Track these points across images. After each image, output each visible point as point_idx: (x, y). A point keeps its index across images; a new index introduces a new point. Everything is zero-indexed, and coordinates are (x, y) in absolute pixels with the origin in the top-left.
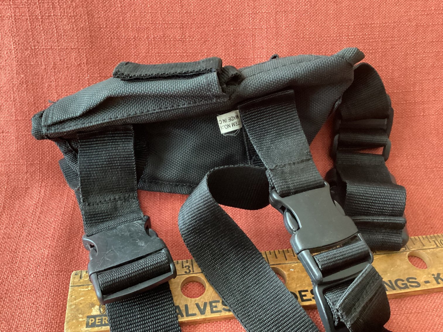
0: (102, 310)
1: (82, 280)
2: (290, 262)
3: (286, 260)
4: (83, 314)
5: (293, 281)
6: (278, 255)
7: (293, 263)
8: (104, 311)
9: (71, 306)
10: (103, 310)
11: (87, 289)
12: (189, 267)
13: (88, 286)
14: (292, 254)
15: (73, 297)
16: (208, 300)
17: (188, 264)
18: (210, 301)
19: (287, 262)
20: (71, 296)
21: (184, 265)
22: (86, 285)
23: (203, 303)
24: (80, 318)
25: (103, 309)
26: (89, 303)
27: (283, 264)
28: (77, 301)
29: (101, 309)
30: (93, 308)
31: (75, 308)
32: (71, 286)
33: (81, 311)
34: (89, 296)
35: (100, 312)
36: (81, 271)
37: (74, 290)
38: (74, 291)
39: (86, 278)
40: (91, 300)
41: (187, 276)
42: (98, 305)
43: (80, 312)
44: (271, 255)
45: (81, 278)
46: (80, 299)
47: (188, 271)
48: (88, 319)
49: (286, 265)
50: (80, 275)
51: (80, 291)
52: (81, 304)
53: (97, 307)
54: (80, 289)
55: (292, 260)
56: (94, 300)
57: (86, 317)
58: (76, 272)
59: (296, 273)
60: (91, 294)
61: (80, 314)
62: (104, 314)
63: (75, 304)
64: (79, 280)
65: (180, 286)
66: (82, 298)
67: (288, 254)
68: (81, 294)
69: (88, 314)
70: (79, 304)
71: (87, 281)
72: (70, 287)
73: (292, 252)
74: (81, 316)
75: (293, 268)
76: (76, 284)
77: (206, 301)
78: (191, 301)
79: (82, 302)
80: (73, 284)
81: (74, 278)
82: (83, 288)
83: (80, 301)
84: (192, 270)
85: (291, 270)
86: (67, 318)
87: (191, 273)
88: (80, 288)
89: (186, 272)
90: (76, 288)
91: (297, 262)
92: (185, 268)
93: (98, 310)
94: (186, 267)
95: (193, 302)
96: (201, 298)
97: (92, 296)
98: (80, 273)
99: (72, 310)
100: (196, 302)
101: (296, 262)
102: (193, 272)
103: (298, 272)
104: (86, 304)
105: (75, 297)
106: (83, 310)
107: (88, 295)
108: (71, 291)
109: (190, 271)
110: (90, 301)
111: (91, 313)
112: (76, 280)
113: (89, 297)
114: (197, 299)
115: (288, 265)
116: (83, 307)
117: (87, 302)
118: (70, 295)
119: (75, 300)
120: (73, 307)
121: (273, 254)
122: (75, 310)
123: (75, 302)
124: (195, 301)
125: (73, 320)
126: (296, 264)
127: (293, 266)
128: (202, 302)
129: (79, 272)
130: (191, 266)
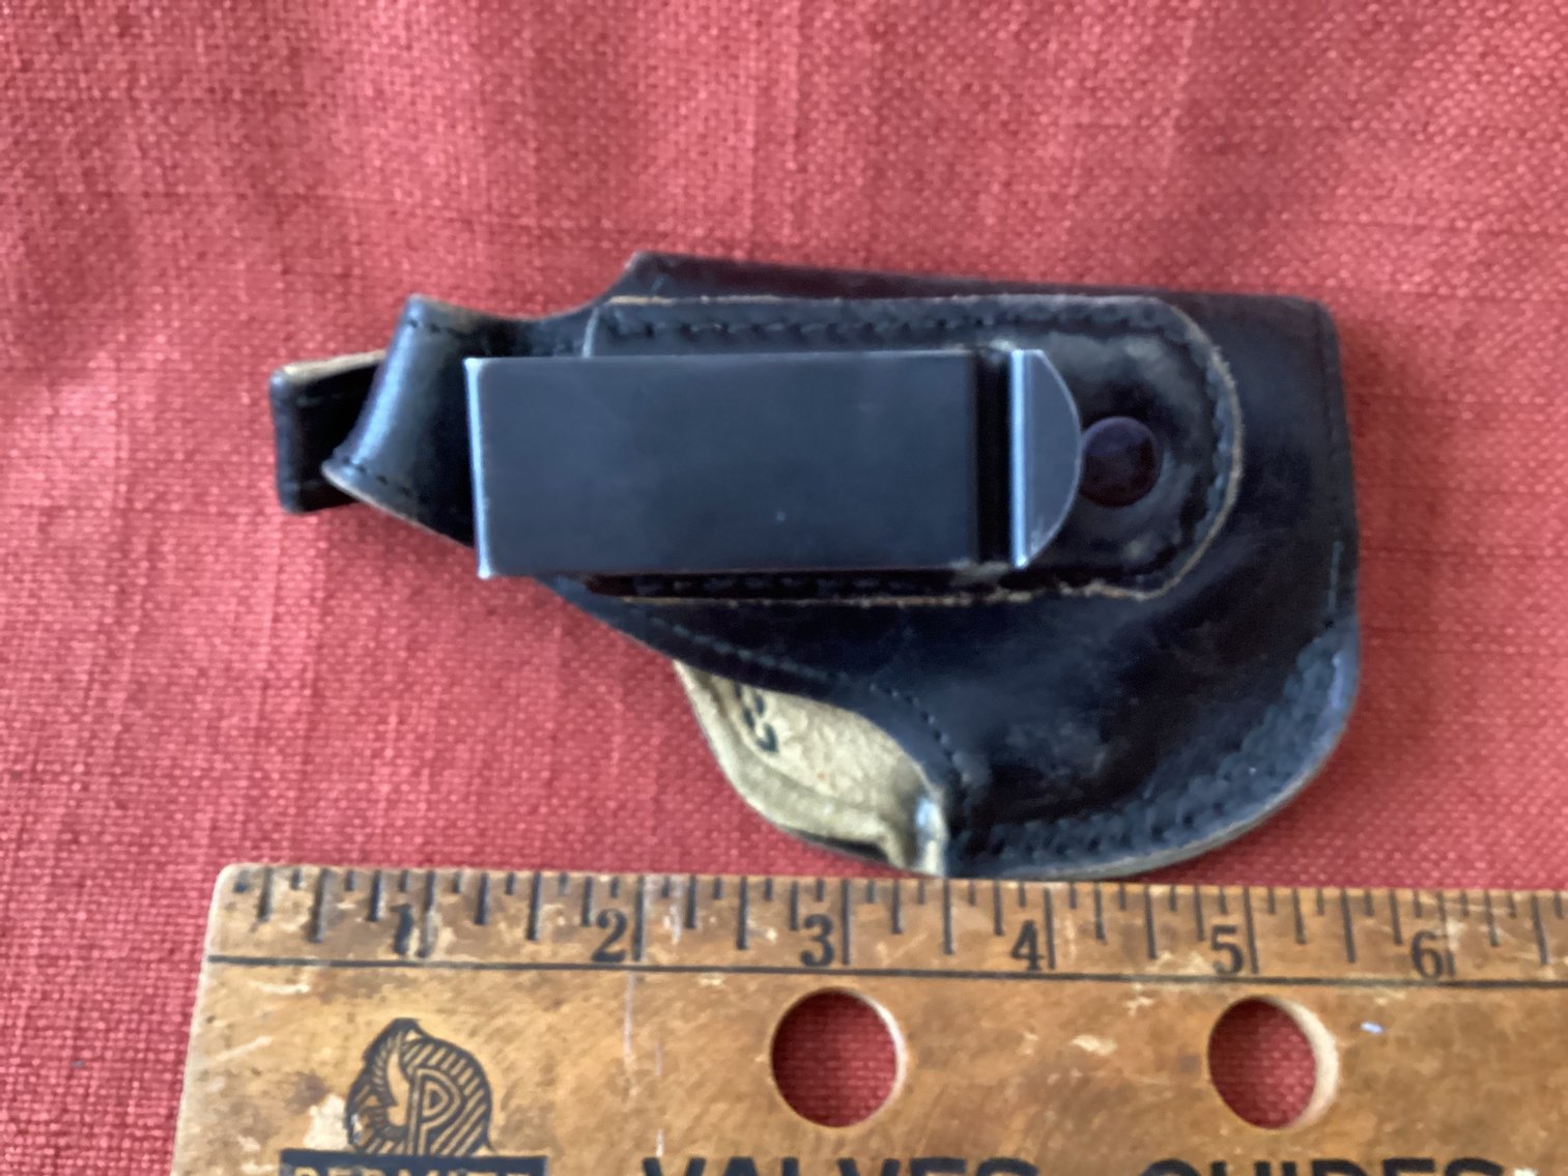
0: (358, 1127)
1: (266, 931)
2: (1370, 976)
3: (1352, 957)
4: (263, 1136)
5: (1368, 1096)
6: (1313, 924)
7: (1389, 984)
8: (370, 1133)
9: (204, 1076)
10: (367, 1127)
11: (290, 989)
12: (827, 927)
13: (296, 973)
14: (1388, 929)
15: (219, 1024)
16: (906, 1148)
17: (821, 909)
18: (919, 1155)
19: (1353, 975)
20: (210, 1020)
21: (803, 911)
22: (288, 962)
23: (880, 1163)
24: (247, 1157)
25: (366, 1120)
26: (299, 1074)
27: (1330, 982)
28: (237, 1052)
29: (355, 1118)
30: (313, 1110)
31: (224, 1094)
32: (214, 959)
33: (256, 1116)
34: (294, 1033)
35: (351, 1136)
36: (268, 874)
37: (223, 984)
38: (223, 992)
39: (288, 920)
40: (306, 1060)
41: (810, 984)
42: (341, 1095)
43: (248, 1121)
44: (1270, 920)
45: (263, 910)
46: (252, 1046)
47: (818, 952)
48: (288, 1167)
49: (1344, 991)
50: (257, 893)
51: (257, 996)
52: (257, 1073)
53: (335, 1105)
54: (253, 984)
55: (1382, 962)
56: (323, 1063)
57: (277, 1158)
58: (244, 873)
59: (1390, 1050)
60: (311, 1023)
61: (248, 1132)
62: (370, 1150)
63: (229, 1074)
64: (253, 929)
65: (768, 1042)
66: (264, 1040)
67: (1370, 922)
68: (258, 1013)
69: (291, 1136)
70: (248, 1073)
71: (292, 936)
72: (206, 966)
73: (1387, 913)
74: (250, 1145)
75: (1380, 1016)
76: (237, 945)
77: (897, 1155)
78: (819, 1139)
79: (262, 1064)
80: (224, 944)
81: (230, 907)
82: (271, 980)
83: (251, 1054)
84: (838, 953)
85: (1367, 1026)
86: (186, 1145)
87: (835, 965)
88: (257, 978)
89: (806, 957)
90: (236, 973)
91: (1408, 983)
92: (804, 932)
93: (339, 1125)
94: (809, 923)
95: (826, 1153)
96: (871, 1133)
97: (313, 1036)
98: (259, 882)
99: (207, 1101)
100: (845, 1154)
101: (1398, 977)
102: (845, 961)
103: (1402, 1043)
104: (276, 1077)
105: (230, 1026)
106: (264, 1113)
107: (293, 1027)
108: (212, 990)
109: (829, 954)
110: (298, 1066)
111: (303, 1132)
112: (241, 922)
113: (298, 1040)
114: (853, 1132)
115: (1358, 991)
116: (265, 1093)
117: (288, 1069)
118: (204, 1010)
119: (229, 1043)
120: (217, 1085)
121: (1285, 911)
122: (224, 1107)
123: (224, 1056)
124: (840, 1143)
125: (211, 1163)
126: (1400, 995)
127: (1381, 1001)
128: (873, 1159)
129: (256, 875)
130: (836, 921)
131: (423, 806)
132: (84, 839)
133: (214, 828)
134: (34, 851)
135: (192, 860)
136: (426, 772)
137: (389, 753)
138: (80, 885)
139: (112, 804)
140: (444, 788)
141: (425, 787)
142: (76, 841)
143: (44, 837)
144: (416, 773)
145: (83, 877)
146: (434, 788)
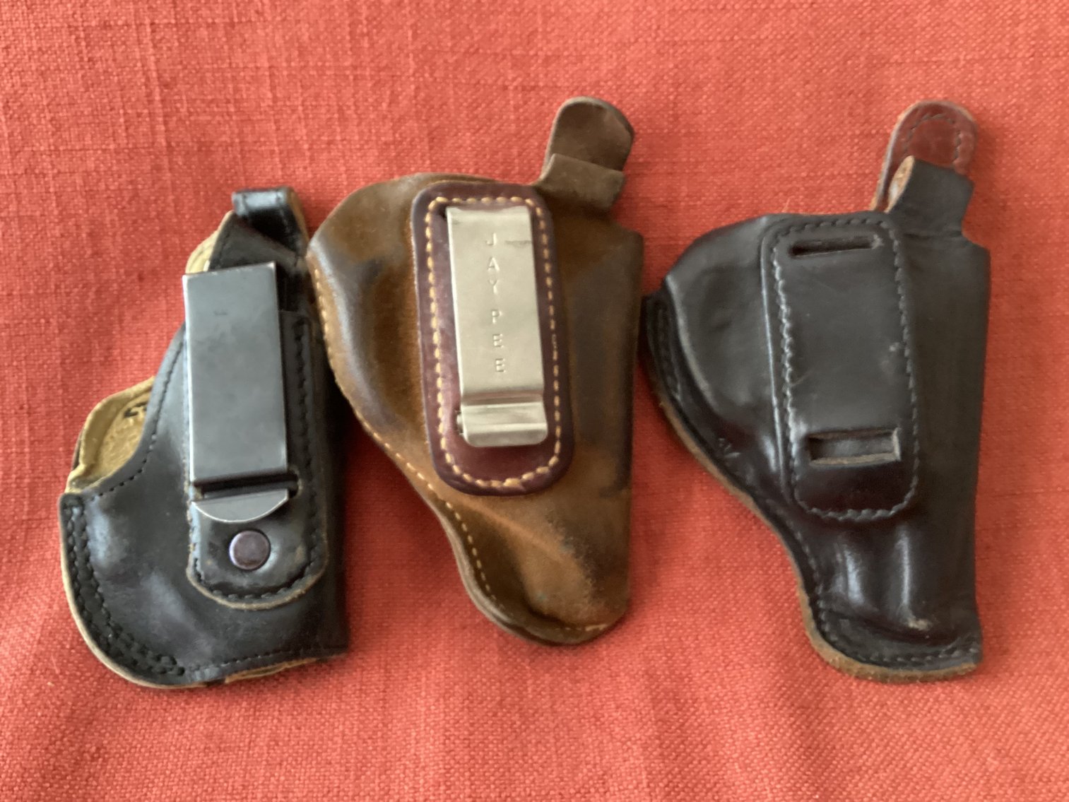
131: (442, 715)
132: (281, 744)
133: (344, 735)
134: (257, 749)
135: (335, 750)
136: (442, 700)
137: (423, 694)
138: (281, 764)
139: (293, 728)
140: (451, 706)
141: (442, 706)
142: (277, 745)
143: (261, 744)
144: (438, 700)
145: (282, 761)
146: (447, 706)
